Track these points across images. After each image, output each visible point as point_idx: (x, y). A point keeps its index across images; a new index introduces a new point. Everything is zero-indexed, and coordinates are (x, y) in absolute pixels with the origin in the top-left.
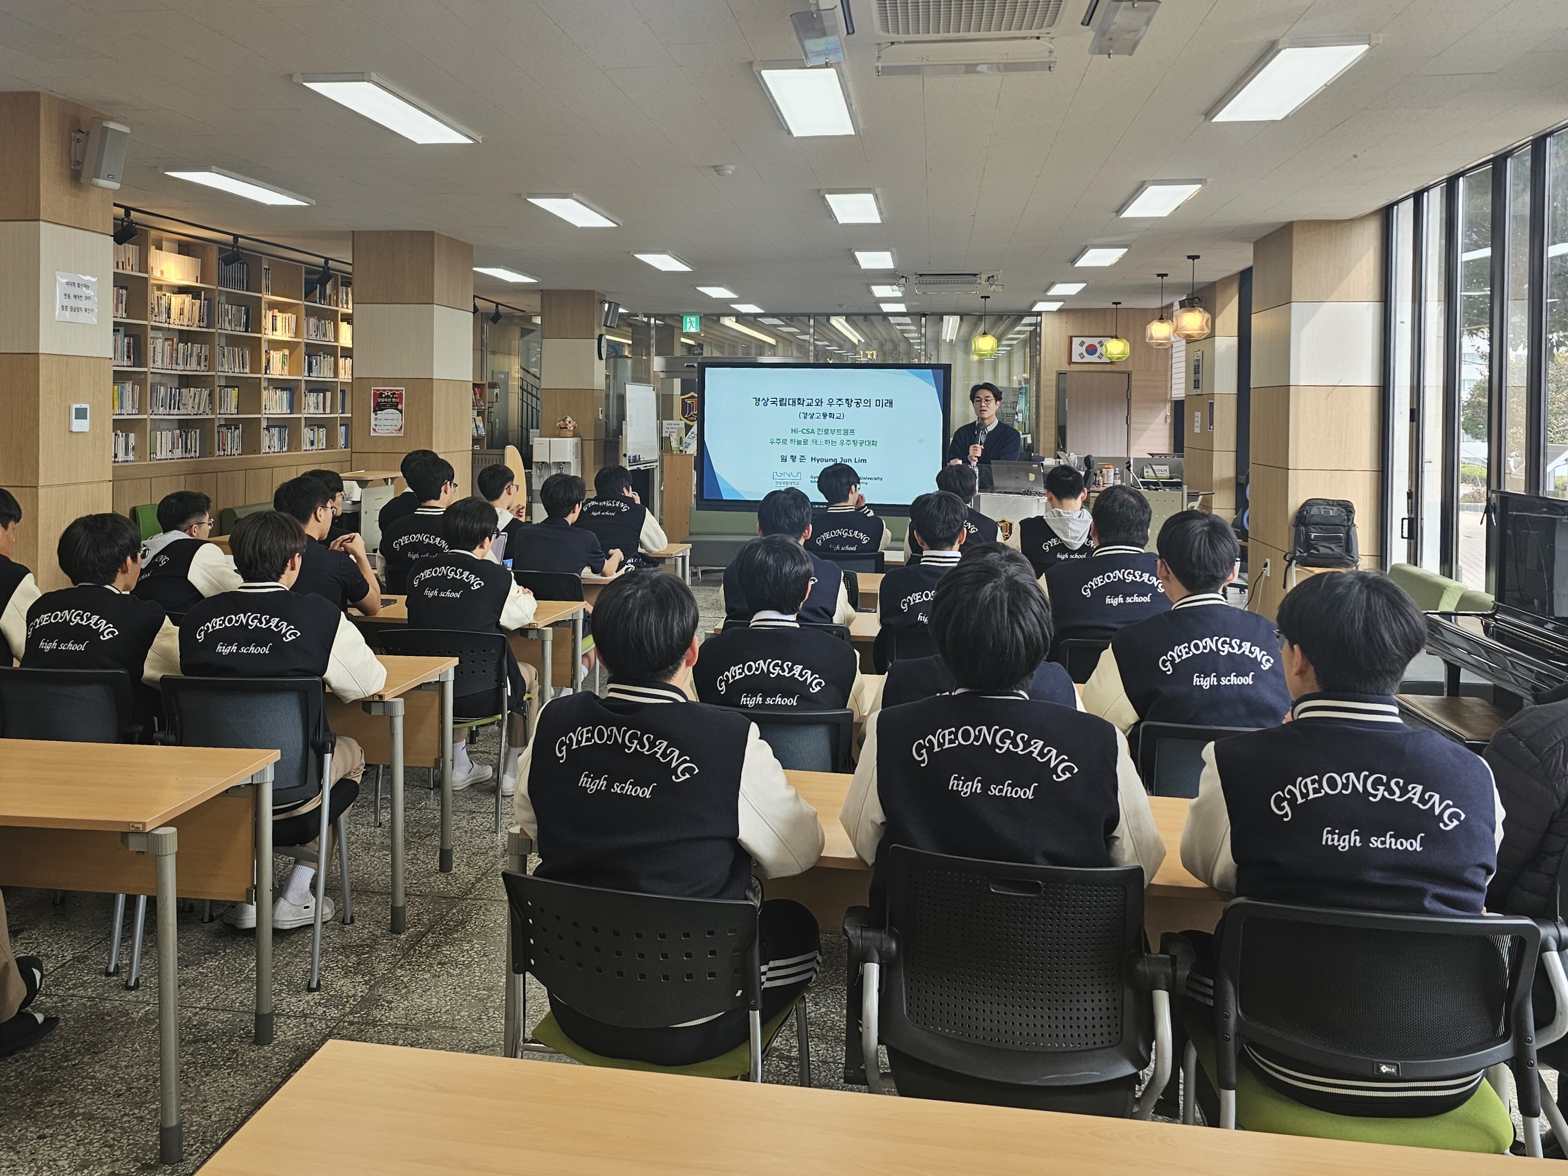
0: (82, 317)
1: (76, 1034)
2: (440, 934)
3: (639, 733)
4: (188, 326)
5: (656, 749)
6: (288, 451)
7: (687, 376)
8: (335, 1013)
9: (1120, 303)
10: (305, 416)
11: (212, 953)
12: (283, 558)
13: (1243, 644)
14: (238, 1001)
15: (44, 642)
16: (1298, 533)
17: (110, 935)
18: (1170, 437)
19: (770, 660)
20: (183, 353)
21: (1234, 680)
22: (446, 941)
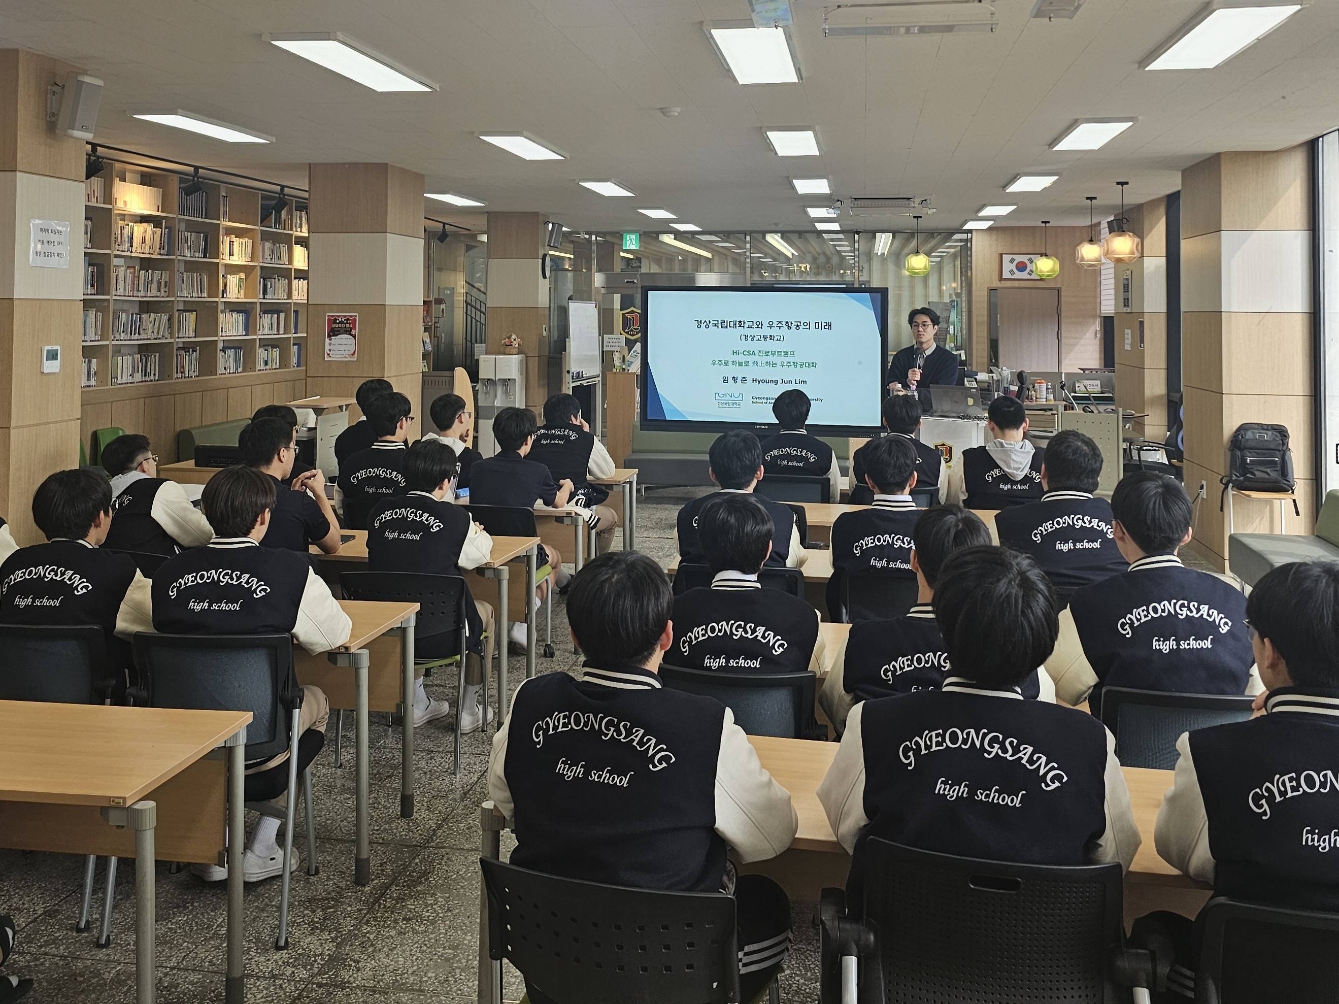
0: (53, 262)
1: (49, 996)
2: (404, 886)
3: (616, 720)
4: (149, 253)
5: (633, 737)
6: (243, 371)
7: (627, 292)
8: (303, 974)
9: (1049, 222)
10: (260, 337)
11: (181, 907)
12: (254, 514)
13: (1201, 607)
14: (207, 960)
15: (19, 598)
16: (1233, 457)
17: (82, 886)
18: (1100, 351)
19: (733, 622)
20: (145, 280)
21: (1194, 644)
22: (410, 894)
